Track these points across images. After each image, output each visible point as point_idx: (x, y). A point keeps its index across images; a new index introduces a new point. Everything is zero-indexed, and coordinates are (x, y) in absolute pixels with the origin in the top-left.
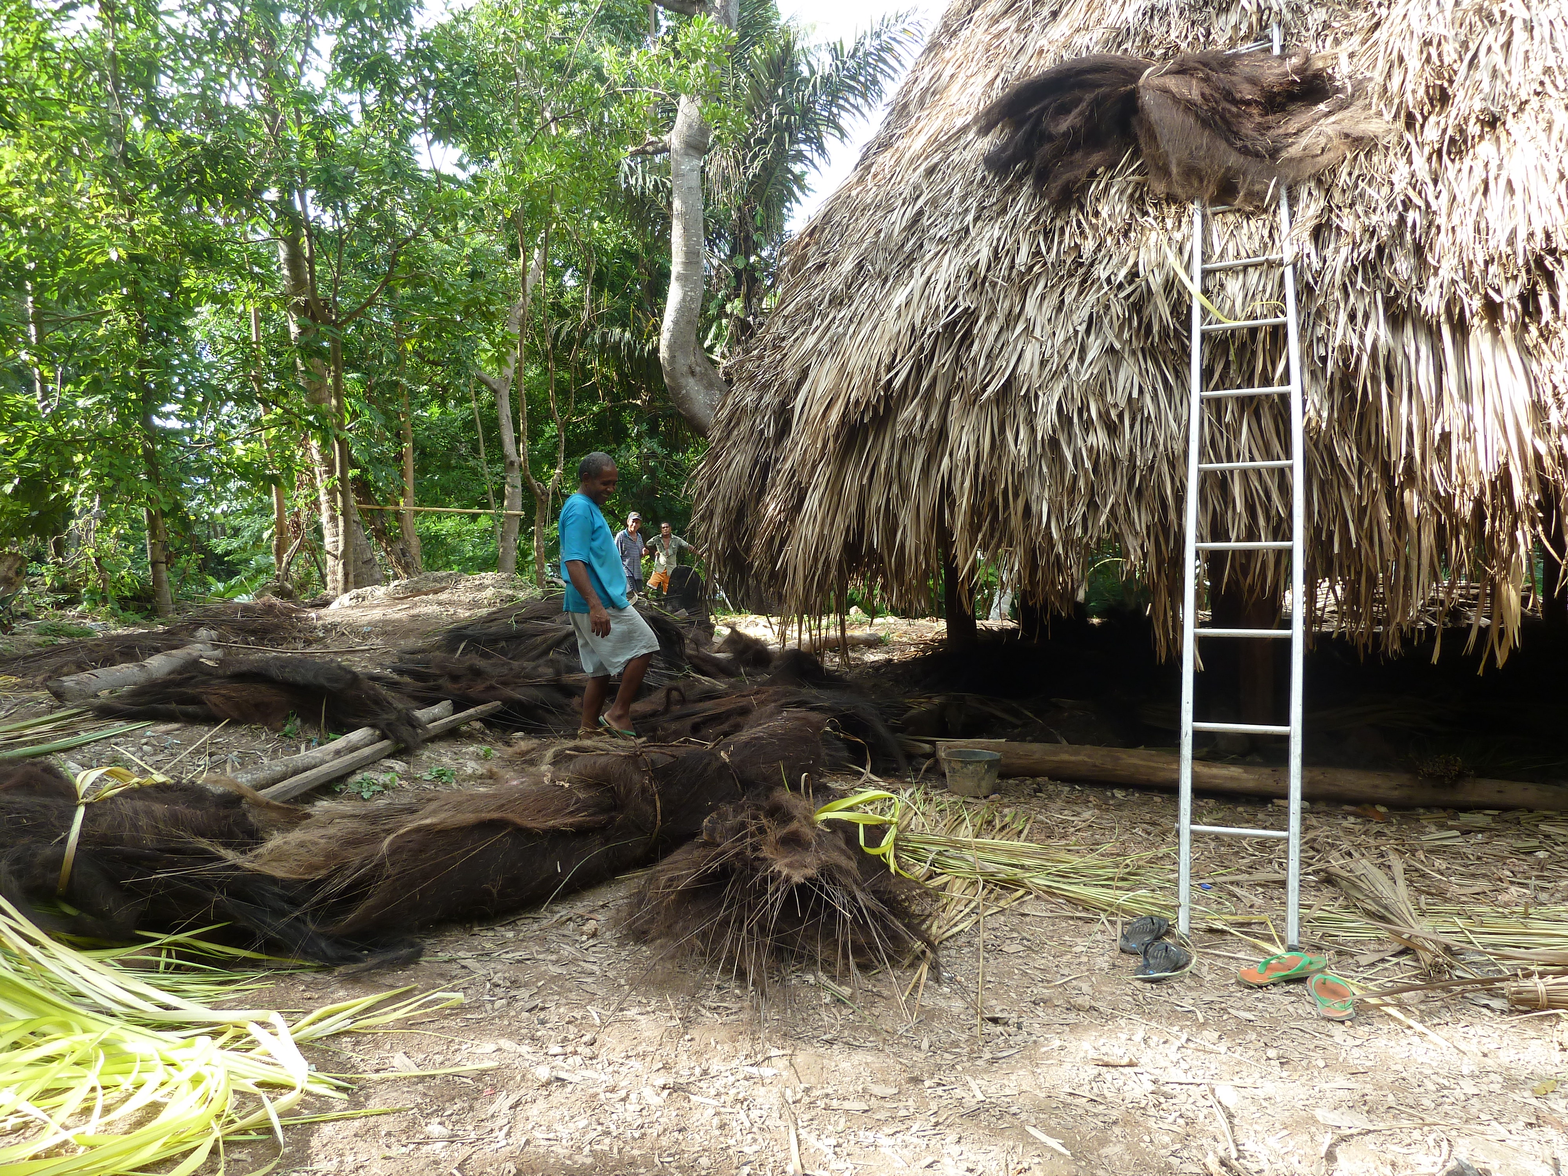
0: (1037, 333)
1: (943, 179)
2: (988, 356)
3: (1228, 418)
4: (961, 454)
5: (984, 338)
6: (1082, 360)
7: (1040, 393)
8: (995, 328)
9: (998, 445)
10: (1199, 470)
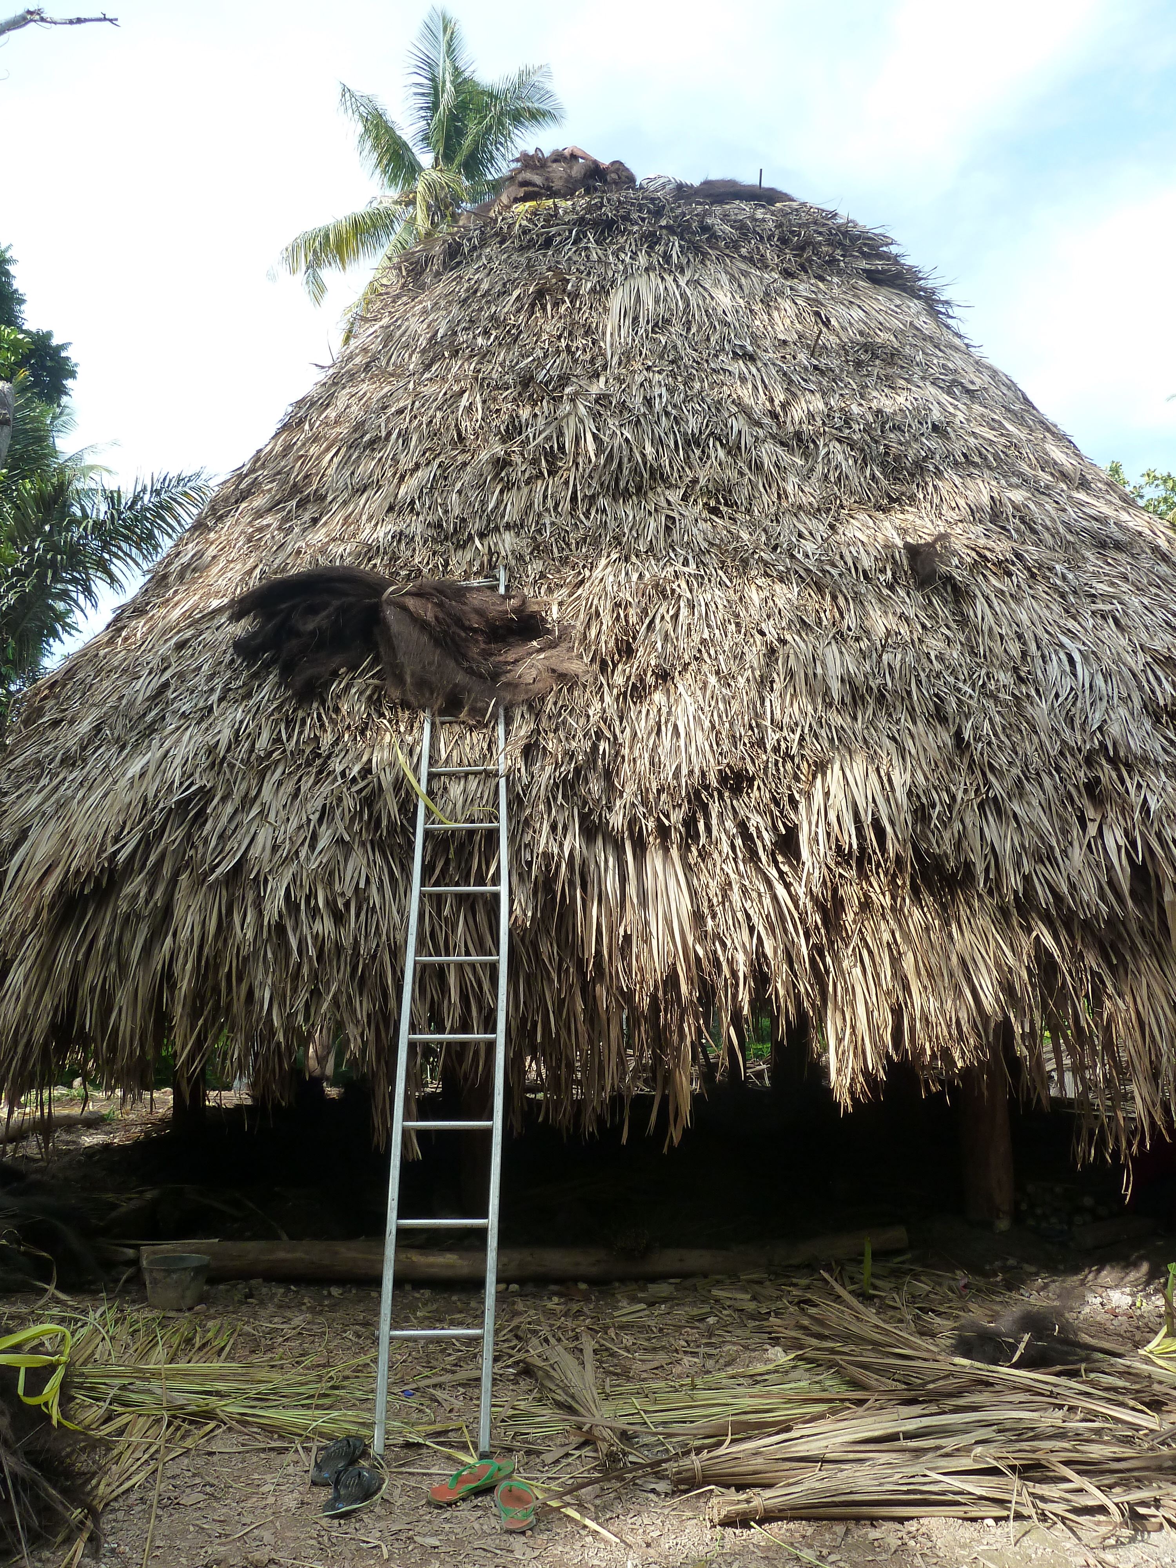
0: (272, 818)
1: (192, 655)
2: (221, 837)
3: (446, 912)
4: (184, 935)
5: (218, 817)
6: (312, 847)
7: (270, 878)
8: (229, 809)
9: (224, 928)
10: (415, 963)
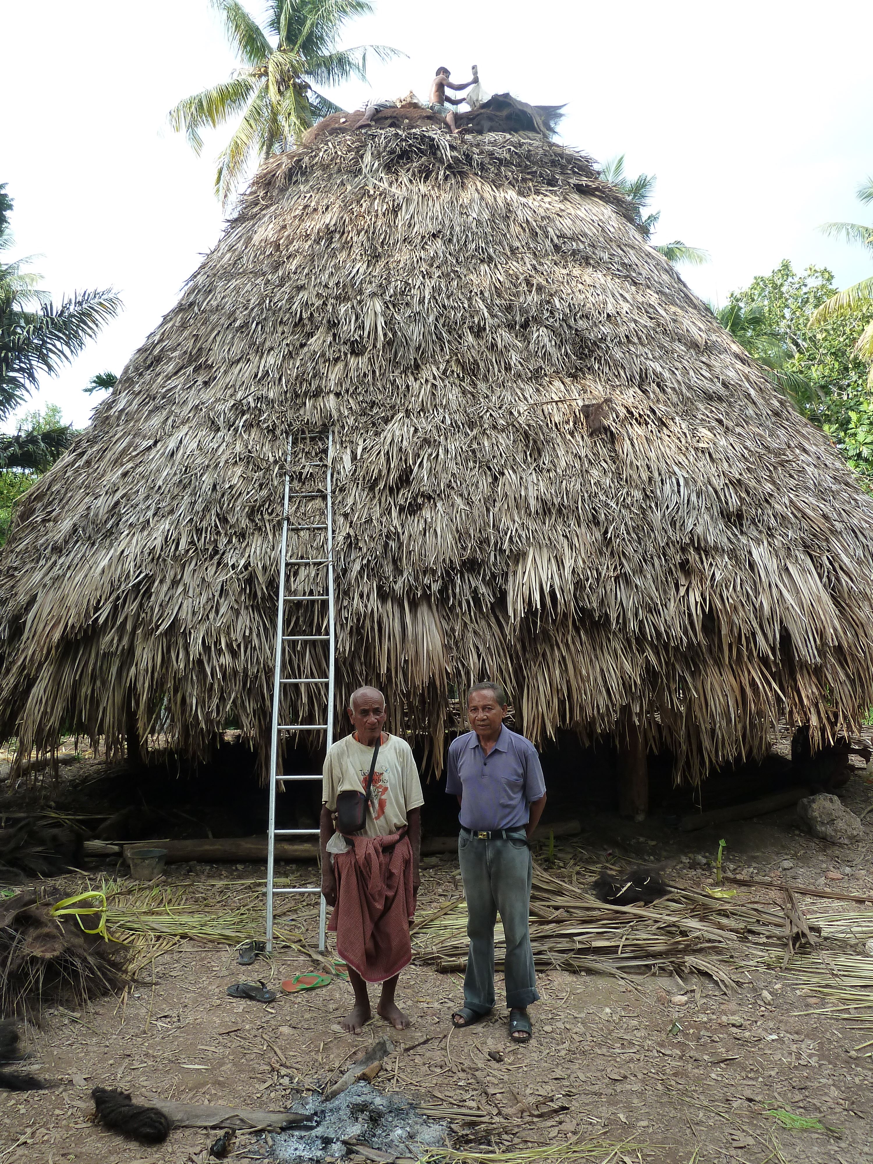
0: (191, 594)
2: (161, 605)
4: (143, 666)
5: (158, 593)
6: (217, 612)
7: (192, 631)
8: (165, 588)
9: (166, 661)
10: (280, 683)
